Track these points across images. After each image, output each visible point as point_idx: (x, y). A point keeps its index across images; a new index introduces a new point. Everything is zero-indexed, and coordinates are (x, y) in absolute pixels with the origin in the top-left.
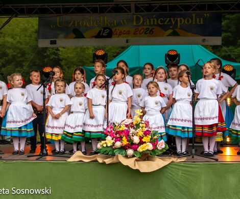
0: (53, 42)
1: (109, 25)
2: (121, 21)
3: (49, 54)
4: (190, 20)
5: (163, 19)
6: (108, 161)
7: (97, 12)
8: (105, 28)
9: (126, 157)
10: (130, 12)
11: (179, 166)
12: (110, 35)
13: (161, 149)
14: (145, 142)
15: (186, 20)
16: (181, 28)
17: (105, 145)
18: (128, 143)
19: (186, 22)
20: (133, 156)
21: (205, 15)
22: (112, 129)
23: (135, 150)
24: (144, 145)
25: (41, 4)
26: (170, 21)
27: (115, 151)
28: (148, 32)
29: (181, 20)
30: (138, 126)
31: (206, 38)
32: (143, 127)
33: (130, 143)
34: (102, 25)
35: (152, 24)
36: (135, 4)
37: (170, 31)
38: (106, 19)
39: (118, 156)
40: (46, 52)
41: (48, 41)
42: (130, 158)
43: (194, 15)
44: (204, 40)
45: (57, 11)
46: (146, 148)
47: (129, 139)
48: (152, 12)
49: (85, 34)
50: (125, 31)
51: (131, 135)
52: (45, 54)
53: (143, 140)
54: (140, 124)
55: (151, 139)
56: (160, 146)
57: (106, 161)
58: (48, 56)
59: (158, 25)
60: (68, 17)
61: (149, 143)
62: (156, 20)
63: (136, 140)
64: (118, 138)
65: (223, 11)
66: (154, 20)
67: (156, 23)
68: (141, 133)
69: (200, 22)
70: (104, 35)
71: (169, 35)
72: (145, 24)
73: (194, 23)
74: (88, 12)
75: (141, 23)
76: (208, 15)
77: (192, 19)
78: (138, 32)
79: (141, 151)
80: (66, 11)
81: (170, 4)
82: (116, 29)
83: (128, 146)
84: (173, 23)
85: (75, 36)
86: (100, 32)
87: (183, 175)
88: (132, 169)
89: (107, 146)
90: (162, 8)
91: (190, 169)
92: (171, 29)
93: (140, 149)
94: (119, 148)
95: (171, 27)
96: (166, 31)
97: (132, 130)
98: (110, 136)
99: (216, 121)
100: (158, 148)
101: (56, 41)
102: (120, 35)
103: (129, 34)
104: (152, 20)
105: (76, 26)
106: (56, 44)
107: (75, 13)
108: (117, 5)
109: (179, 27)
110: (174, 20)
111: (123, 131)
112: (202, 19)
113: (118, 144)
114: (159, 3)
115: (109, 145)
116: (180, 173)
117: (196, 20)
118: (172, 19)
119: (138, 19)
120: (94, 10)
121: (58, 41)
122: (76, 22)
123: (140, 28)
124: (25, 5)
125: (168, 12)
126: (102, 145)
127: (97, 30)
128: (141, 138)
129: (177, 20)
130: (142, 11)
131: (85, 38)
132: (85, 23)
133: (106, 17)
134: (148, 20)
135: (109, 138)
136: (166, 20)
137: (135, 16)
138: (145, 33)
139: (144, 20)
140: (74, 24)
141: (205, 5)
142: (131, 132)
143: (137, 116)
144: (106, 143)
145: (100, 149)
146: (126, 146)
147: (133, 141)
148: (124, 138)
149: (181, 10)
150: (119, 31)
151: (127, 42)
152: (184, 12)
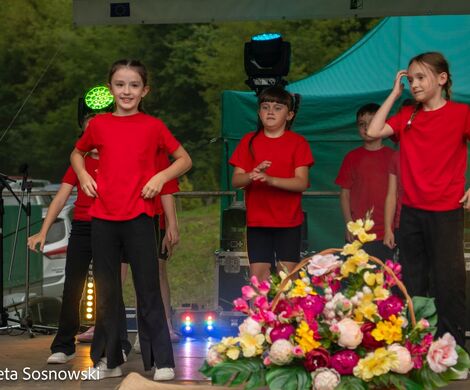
0: (120, 10)
3: (171, 71)
13: (441, 369)
14: (383, 344)
17: (233, 354)
18: (317, 345)
22: (264, 293)
23: (346, 372)
24: (380, 353)
27: (269, 376)
30: (356, 281)
32: (376, 284)
33: (326, 346)
40: (163, 67)
46: (386, 367)
47: (321, 329)
51: (332, 314)
52: (162, 73)
53: (377, 335)
54: (367, 276)
55: (405, 331)
56: (438, 357)
58: (171, 78)
61: (396, 348)
63: (349, 333)
64: (285, 325)
68: (369, 310)
79: (367, 375)
83: (319, 359)
89: (241, 358)
93: (364, 369)
94: (285, 366)
97: (334, 301)
98: (256, 318)
100: (432, 366)
101: (127, 5)
106: (127, 14)
111: (300, 301)
115: (250, 351)
126: (224, 353)
128: (368, 327)
135: (251, 326)
142: (329, 305)
143: (356, 244)
144: (238, 345)
145: (218, 369)
146: (310, 356)
147: (337, 338)
148: (304, 328)
151: (354, 7)
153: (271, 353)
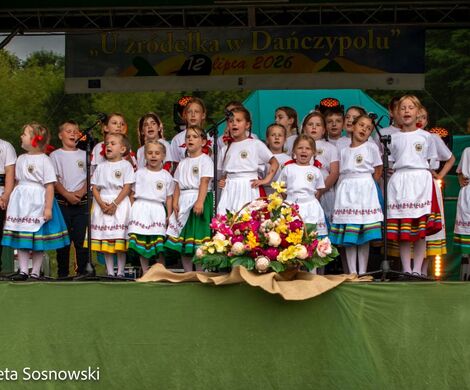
0: (94, 84)
1: (205, 50)
2: (229, 42)
4: (363, 39)
5: (310, 39)
6: (218, 280)
7: (181, 25)
8: (196, 57)
9: (255, 272)
10: (247, 25)
11: (361, 288)
12: (206, 70)
13: (324, 256)
14: (292, 244)
15: (356, 40)
16: (346, 57)
17: (212, 251)
18: (258, 244)
19: (356, 45)
20: (269, 270)
21: (393, 31)
22: (224, 222)
23: (273, 259)
24: (291, 248)
25: (71, 9)
26: (324, 42)
27: (231, 261)
28: (281, 63)
29: (346, 42)
30: (276, 213)
31: (395, 76)
32: (287, 214)
33: (262, 246)
34: (190, 50)
35: (289, 47)
36: (257, 10)
37: (325, 62)
38: (198, 37)
39: (238, 269)
41: (84, 82)
42: (263, 273)
43: (371, 32)
44: (391, 79)
45: (103, 23)
46: (296, 254)
47: (260, 236)
48: (290, 25)
49: (156, 68)
50: (235, 62)
51: (264, 230)
53: (288, 240)
54: (282, 209)
55: (304, 238)
56: (322, 249)
57: (214, 279)
59: (301, 50)
60: (123, 35)
61: (299, 245)
62: (296, 40)
63: (274, 239)
64: (238, 235)
65: (426, 24)
66: (293, 42)
67: (296, 47)
68: (283, 227)
69: (382, 44)
70: (195, 68)
71: (326, 69)
72: (275, 47)
73: (371, 47)
74: (164, 25)
75: (267, 45)
76: (398, 31)
77: (367, 38)
78: (262, 64)
79: (284, 260)
80: (120, 22)
81: (325, 10)
82: (218, 59)
83: (259, 251)
84: (331, 46)
85: (137, 71)
86: (187, 63)
87: (368, 306)
88: (266, 292)
89: (216, 252)
90: (309, 18)
91: (381, 295)
92: (326, 57)
93: (283, 256)
94: (241, 256)
95: (327, 54)
96: (316, 61)
97: (265, 223)
98: (222, 233)
99: (428, 210)
100: (319, 254)
101: (99, 81)
102: (226, 68)
103: (243, 67)
104: (289, 41)
105: (140, 51)
107: (137, 26)
108: (220, 10)
109: (341, 53)
110: (332, 40)
111: (247, 223)
112: (386, 39)
113: (239, 247)
114: (302, 8)
115: (220, 249)
116: (362, 304)
117: (375, 40)
118: (328, 39)
119: (261, 38)
120: (176, 21)
121: (104, 81)
122: (140, 44)
123: (265, 56)
124: (38, 10)
125: (321, 25)
126: (207, 250)
127: (180, 60)
128: (283, 236)
129: (338, 42)
130: (270, 23)
131: (157, 75)
132: (157, 46)
133: (198, 34)
134: (281, 40)
135: (220, 236)
136: (317, 40)
137: (255, 33)
138: (276, 66)
139: (272, 40)
140: (135, 47)
141: (393, 12)
142: (263, 225)
143: (276, 193)
144: (213, 246)
145: (203, 258)
146: (254, 250)
147: (268, 241)
148: (251, 235)
149: (346, 22)
150: (224, 62)
151: (240, 83)
152: (351, 25)
153: (232, 249)
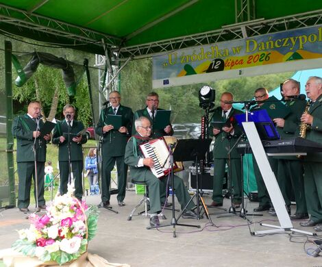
0: (166, 82)
1: (221, 56)
5: (280, 41)
7: (207, 43)
8: (216, 60)
10: (242, 37)
12: (221, 68)
15: (310, 37)
16: (304, 49)
19: (310, 40)
25: (152, 43)
26: (290, 41)
28: (264, 58)
29: (303, 39)
34: (213, 57)
35: (268, 47)
36: (246, 27)
37: (290, 54)
38: (219, 48)
43: (320, 30)
48: (267, 34)
49: (196, 70)
50: (237, 61)
59: (275, 49)
60: (179, 53)
62: (272, 42)
66: (270, 43)
67: (272, 47)
70: (215, 68)
71: (289, 59)
72: (260, 49)
73: (320, 40)
74: (199, 45)
75: (255, 48)
77: (318, 35)
78: (252, 60)
82: (228, 60)
84: (294, 43)
85: (186, 73)
86: (211, 64)
92: (291, 51)
95: (291, 49)
96: (285, 54)
101: (168, 80)
102: (232, 66)
103: (242, 63)
104: (267, 43)
105: (187, 61)
106: (168, 83)
109: (301, 47)
110: (294, 39)
118: (292, 39)
119: (251, 43)
121: (170, 80)
122: (187, 57)
123: (254, 55)
125: (287, 30)
129: (298, 39)
130: (256, 34)
131: (196, 73)
132: (196, 57)
134: (263, 44)
137: (248, 42)
138: (260, 61)
139: (258, 45)
140: (185, 59)
149: (303, 26)
150: (231, 62)
151: (240, 74)
152: (307, 27)
